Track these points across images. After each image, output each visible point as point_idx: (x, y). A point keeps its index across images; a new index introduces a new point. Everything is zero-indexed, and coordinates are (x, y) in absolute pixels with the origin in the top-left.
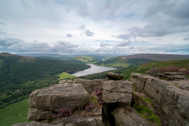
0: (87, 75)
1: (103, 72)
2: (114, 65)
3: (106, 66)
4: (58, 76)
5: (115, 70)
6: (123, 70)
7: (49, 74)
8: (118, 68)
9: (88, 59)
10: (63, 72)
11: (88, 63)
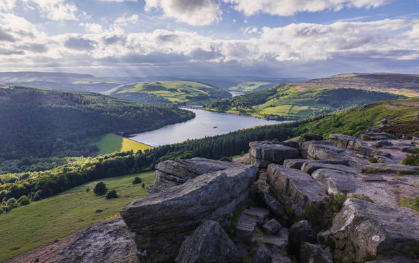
0: (185, 142)
1: (235, 133)
2: (270, 111)
3: (243, 113)
4: (92, 145)
5: (270, 127)
6: (297, 125)
7: (64, 139)
8: (280, 119)
9: (187, 92)
10: (108, 132)
11: (184, 104)
